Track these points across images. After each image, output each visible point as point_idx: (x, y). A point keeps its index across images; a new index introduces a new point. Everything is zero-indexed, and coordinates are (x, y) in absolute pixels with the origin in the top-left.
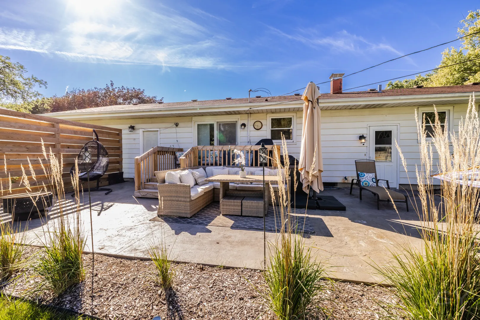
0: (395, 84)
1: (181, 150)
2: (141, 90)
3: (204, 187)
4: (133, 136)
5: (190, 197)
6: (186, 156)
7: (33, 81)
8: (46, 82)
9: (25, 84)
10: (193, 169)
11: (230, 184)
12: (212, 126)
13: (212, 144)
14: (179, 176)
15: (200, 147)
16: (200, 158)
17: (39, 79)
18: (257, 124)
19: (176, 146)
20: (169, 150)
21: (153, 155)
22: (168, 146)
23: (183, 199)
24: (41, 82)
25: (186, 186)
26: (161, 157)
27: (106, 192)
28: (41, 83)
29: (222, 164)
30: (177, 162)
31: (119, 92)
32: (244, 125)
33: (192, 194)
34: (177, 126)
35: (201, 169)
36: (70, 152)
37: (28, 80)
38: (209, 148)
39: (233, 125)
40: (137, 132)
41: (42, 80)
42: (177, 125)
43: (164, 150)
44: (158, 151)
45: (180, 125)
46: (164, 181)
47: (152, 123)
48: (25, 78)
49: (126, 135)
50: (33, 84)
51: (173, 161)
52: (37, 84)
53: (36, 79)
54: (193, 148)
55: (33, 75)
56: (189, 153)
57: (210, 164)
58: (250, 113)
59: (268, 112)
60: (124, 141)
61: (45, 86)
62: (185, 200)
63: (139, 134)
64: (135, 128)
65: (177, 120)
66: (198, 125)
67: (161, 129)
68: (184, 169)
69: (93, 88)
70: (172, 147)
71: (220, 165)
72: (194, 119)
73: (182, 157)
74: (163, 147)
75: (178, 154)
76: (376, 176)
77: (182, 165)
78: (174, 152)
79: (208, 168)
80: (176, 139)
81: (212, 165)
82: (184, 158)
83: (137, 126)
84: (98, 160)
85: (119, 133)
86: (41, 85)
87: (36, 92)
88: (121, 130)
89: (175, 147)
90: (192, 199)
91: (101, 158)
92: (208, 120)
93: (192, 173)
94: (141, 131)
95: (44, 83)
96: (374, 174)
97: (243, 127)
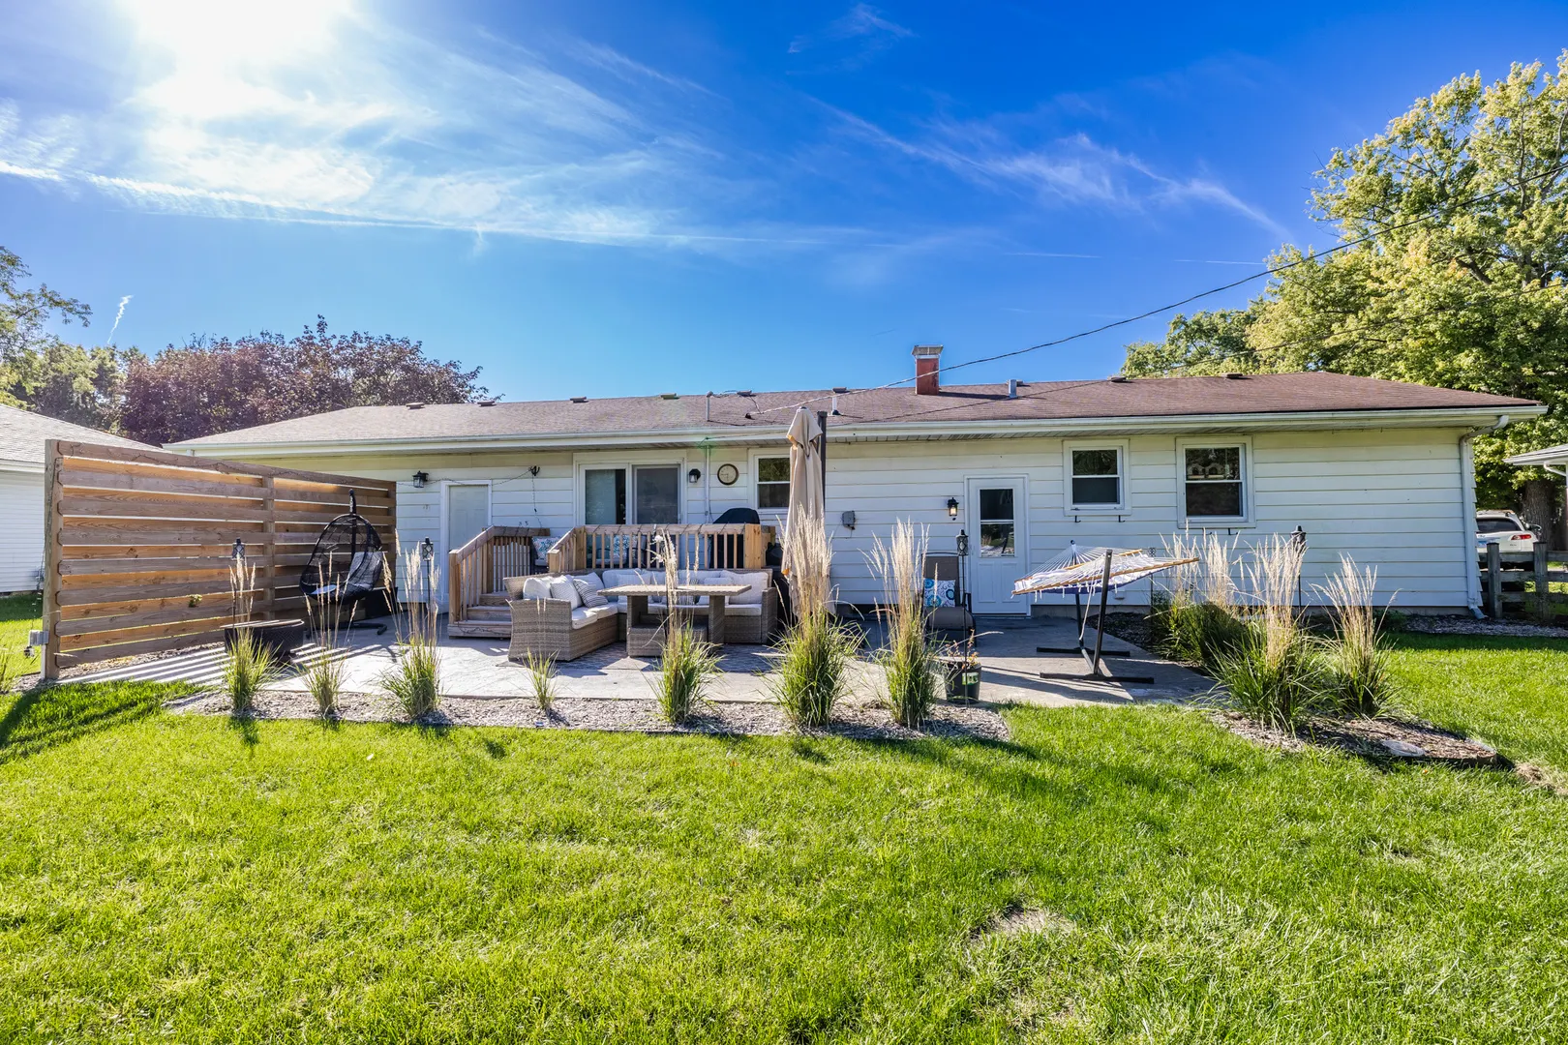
0: (1194, 323)
1: (545, 533)
2: (413, 343)
3: (597, 609)
4: (423, 496)
5: (571, 623)
6: (560, 547)
7: (44, 304)
8: (86, 307)
9: (17, 312)
10: (575, 575)
11: (651, 605)
12: (620, 475)
13: (620, 519)
14: (548, 586)
15: (591, 528)
16: (590, 551)
17: (65, 297)
18: (725, 470)
19: (534, 524)
20: (519, 534)
21: (485, 546)
22: (515, 525)
23: (557, 628)
24: (68, 306)
25: (564, 603)
26: (500, 550)
27: (376, 631)
28: (70, 310)
29: (639, 565)
30: (538, 562)
31: (342, 349)
32: (695, 473)
33: (575, 619)
34: (535, 474)
35: (593, 576)
36: (291, 540)
37: (25, 300)
38: (611, 529)
39: (672, 472)
40: (433, 487)
41: (75, 301)
42: (535, 472)
43: (507, 534)
44: (495, 537)
45: (543, 471)
46: (520, 596)
47: (473, 466)
48: (16, 294)
49: (406, 495)
50: (43, 313)
51: (526, 560)
52: (58, 310)
53: (56, 298)
54: (574, 531)
55: (44, 285)
56: (567, 540)
57: (612, 565)
58: (711, 447)
59: (749, 445)
60: (399, 512)
61: (84, 318)
62: (561, 628)
63: (440, 491)
64: (428, 477)
65: (535, 460)
66: (588, 473)
67: (495, 481)
68: (557, 575)
69: (256, 335)
70: (524, 525)
71: (635, 566)
72: (577, 456)
73: (553, 550)
74: (505, 528)
75: (538, 542)
76: (957, 587)
77: (552, 566)
78: (530, 538)
79: (607, 573)
80: (532, 507)
81: (616, 566)
82: (557, 551)
83: (433, 474)
84: (353, 556)
85: (389, 491)
86: (70, 316)
87: (51, 340)
88: (393, 484)
89: (531, 526)
90: (575, 627)
91: (370, 554)
92: (612, 462)
93: (574, 583)
94: (444, 485)
95: (80, 309)
96: (953, 582)
97: (693, 478)
